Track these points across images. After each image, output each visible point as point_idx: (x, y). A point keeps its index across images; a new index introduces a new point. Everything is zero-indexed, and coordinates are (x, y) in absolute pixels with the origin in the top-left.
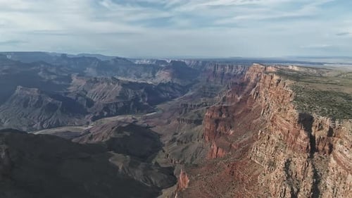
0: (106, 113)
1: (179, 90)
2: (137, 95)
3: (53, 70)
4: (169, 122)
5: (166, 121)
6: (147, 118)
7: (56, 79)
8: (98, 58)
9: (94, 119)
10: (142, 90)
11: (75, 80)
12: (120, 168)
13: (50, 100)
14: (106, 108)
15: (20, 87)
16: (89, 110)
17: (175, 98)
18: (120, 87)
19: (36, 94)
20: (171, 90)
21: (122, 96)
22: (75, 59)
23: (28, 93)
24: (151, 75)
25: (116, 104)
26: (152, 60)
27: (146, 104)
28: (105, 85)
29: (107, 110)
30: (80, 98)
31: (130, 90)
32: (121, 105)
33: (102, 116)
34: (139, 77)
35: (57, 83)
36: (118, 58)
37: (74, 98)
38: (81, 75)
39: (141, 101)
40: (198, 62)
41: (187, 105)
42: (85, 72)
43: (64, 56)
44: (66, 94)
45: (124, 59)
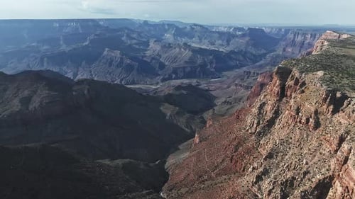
0: (174, 76)
1: (251, 59)
2: (205, 62)
3: (135, 36)
4: (228, 87)
5: (225, 86)
6: (210, 82)
7: (136, 44)
8: (177, 25)
9: (164, 80)
10: (211, 57)
11: (152, 44)
12: (168, 115)
13: (129, 61)
14: (175, 71)
15: (107, 49)
16: (160, 72)
17: (244, 66)
18: (191, 53)
19: (119, 56)
20: (241, 58)
21: (191, 61)
22: (155, 26)
23: (113, 54)
24: (225, 43)
25: (184, 68)
26: (230, 28)
27: (213, 70)
28: (177, 50)
29: (176, 73)
30: (154, 61)
31: (199, 56)
32: (189, 69)
33: (170, 78)
34: (213, 44)
35: (137, 47)
36: (196, 25)
37: (149, 61)
38: (158, 41)
39: (209, 67)
40: (280, 30)
41: (250, 73)
42: (163, 38)
43: (146, 22)
44: (143, 57)
45: (201, 26)
